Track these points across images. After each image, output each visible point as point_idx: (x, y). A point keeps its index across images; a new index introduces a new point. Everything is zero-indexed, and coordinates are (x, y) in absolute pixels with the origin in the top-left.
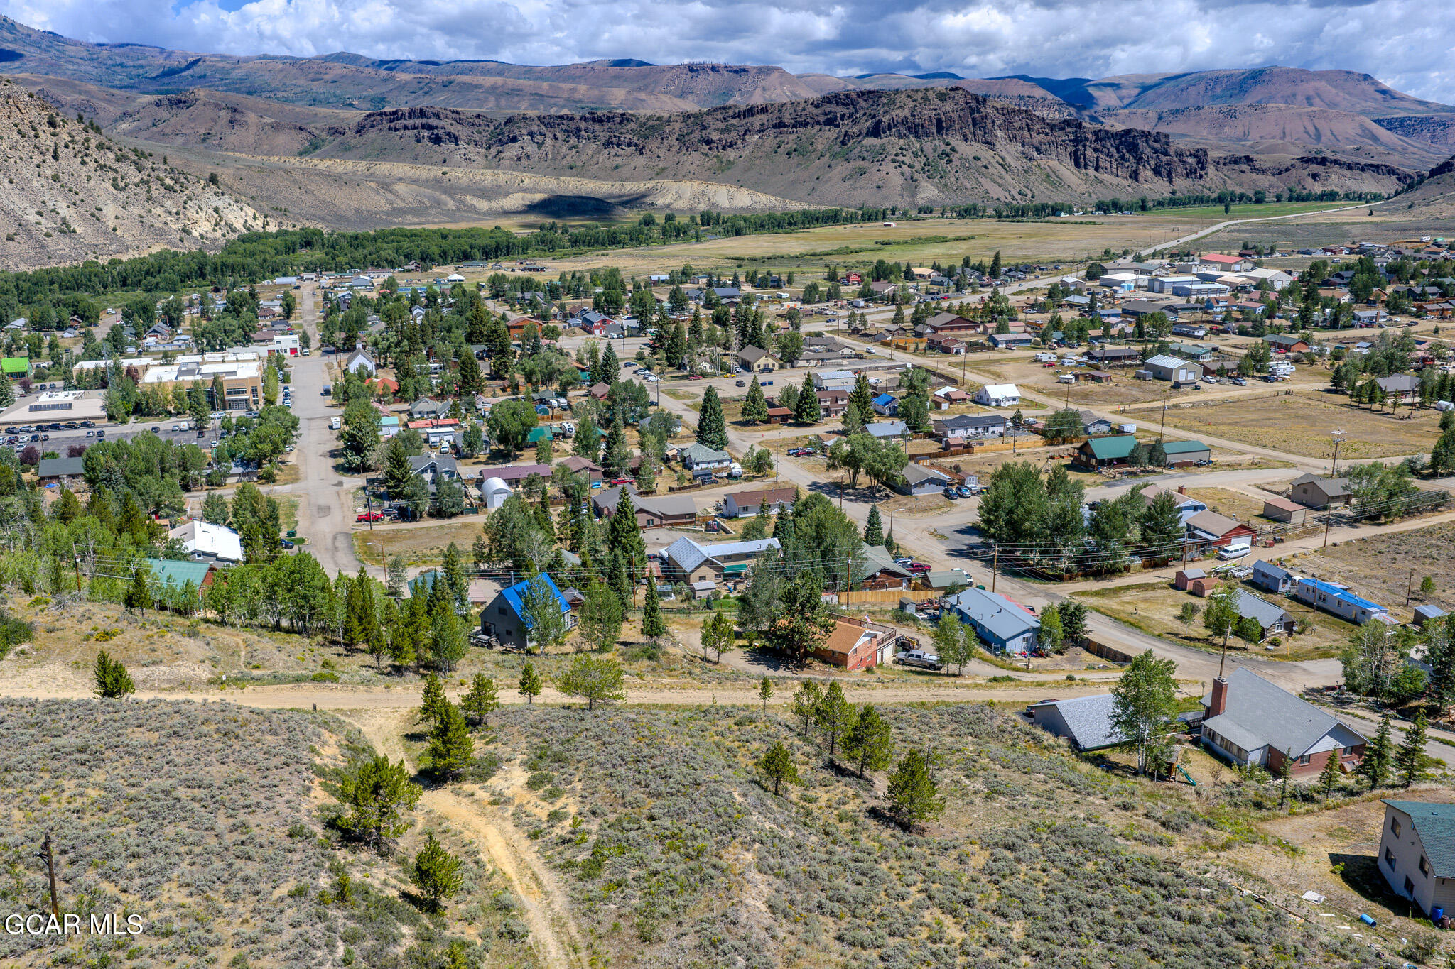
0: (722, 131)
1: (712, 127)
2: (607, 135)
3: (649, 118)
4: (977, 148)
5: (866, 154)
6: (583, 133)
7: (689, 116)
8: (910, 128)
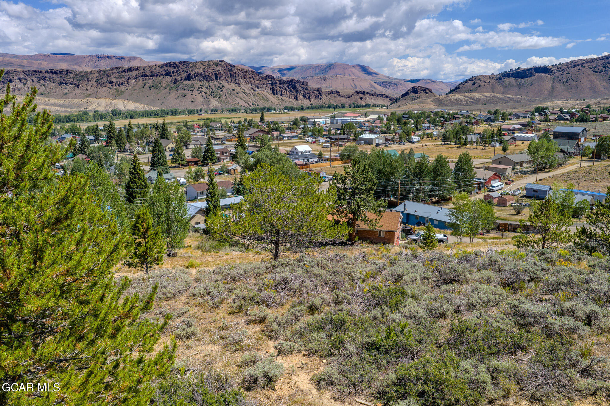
0: (117, 78)
1: (112, 76)
2: (60, 80)
3: (81, 72)
4: (232, 86)
5: (185, 88)
6: (47, 78)
7: (101, 71)
8: (203, 77)
